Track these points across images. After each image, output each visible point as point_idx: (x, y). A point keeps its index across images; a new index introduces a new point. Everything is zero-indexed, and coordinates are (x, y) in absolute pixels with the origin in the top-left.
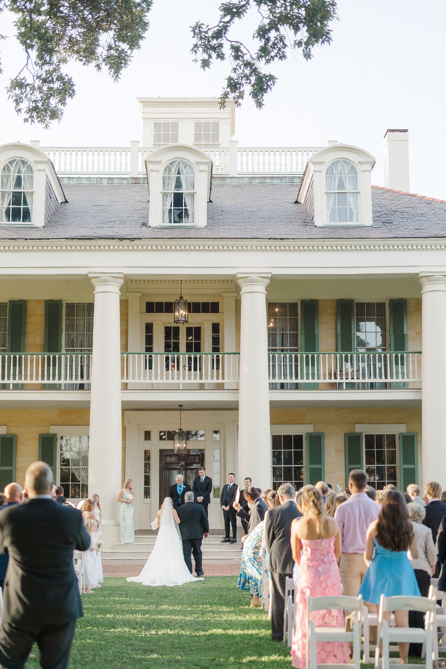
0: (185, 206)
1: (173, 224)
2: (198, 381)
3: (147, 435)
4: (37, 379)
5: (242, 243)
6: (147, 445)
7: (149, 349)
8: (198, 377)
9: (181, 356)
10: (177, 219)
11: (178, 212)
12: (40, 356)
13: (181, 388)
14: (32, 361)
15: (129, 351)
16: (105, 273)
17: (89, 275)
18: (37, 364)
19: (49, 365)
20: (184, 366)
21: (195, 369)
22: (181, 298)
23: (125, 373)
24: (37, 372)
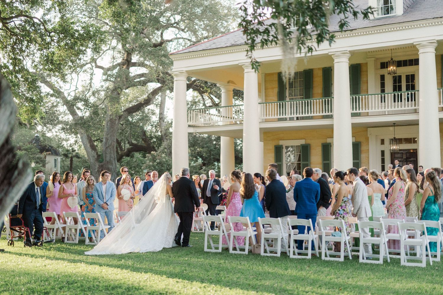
0: (391, 3)
1: (384, 16)
2: (413, 108)
3: (383, 142)
4: (319, 113)
5: (417, 23)
6: (383, 148)
7: (383, 91)
8: (413, 105)
9: (403, 93)
10: (386, 12)
11: (386, 8)
12: (321, 100)
13: (387, 114)
14: (316, 103)
15: (369, 94)
16: (338, 51)
17: (329, 54)
18: (319, 104)
19: (325, 104)
20: (405, 99)
21: (412, 100)
22: (392, 59)
23: (367, 106)
24: (319, 108)
